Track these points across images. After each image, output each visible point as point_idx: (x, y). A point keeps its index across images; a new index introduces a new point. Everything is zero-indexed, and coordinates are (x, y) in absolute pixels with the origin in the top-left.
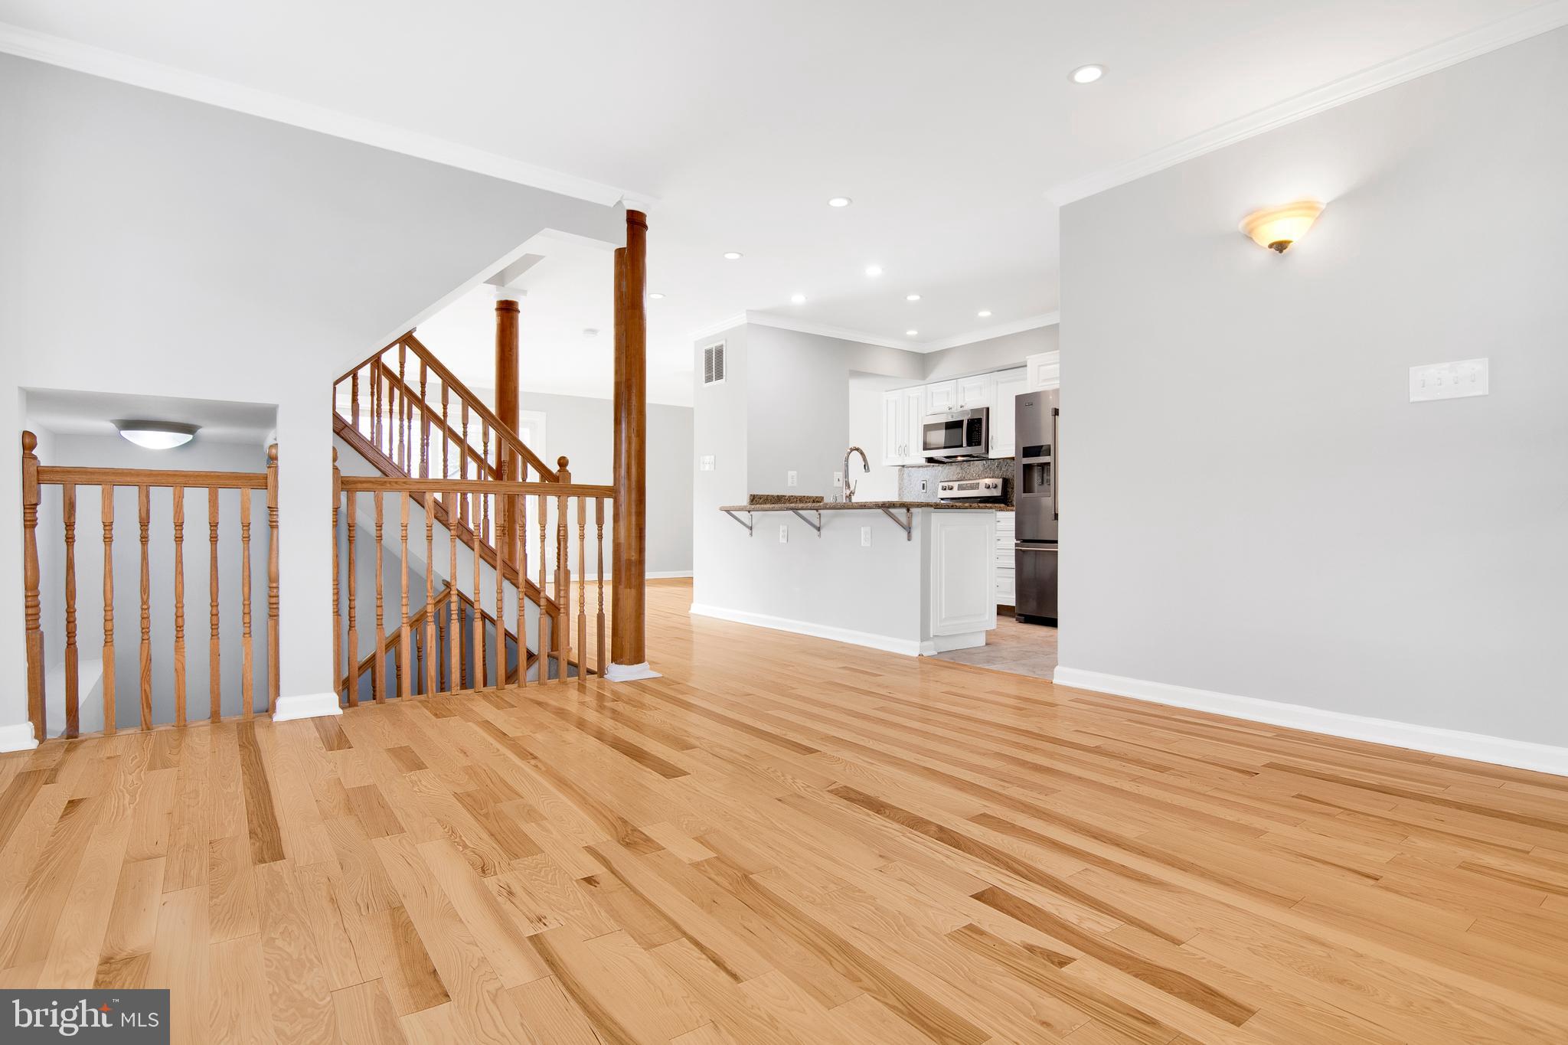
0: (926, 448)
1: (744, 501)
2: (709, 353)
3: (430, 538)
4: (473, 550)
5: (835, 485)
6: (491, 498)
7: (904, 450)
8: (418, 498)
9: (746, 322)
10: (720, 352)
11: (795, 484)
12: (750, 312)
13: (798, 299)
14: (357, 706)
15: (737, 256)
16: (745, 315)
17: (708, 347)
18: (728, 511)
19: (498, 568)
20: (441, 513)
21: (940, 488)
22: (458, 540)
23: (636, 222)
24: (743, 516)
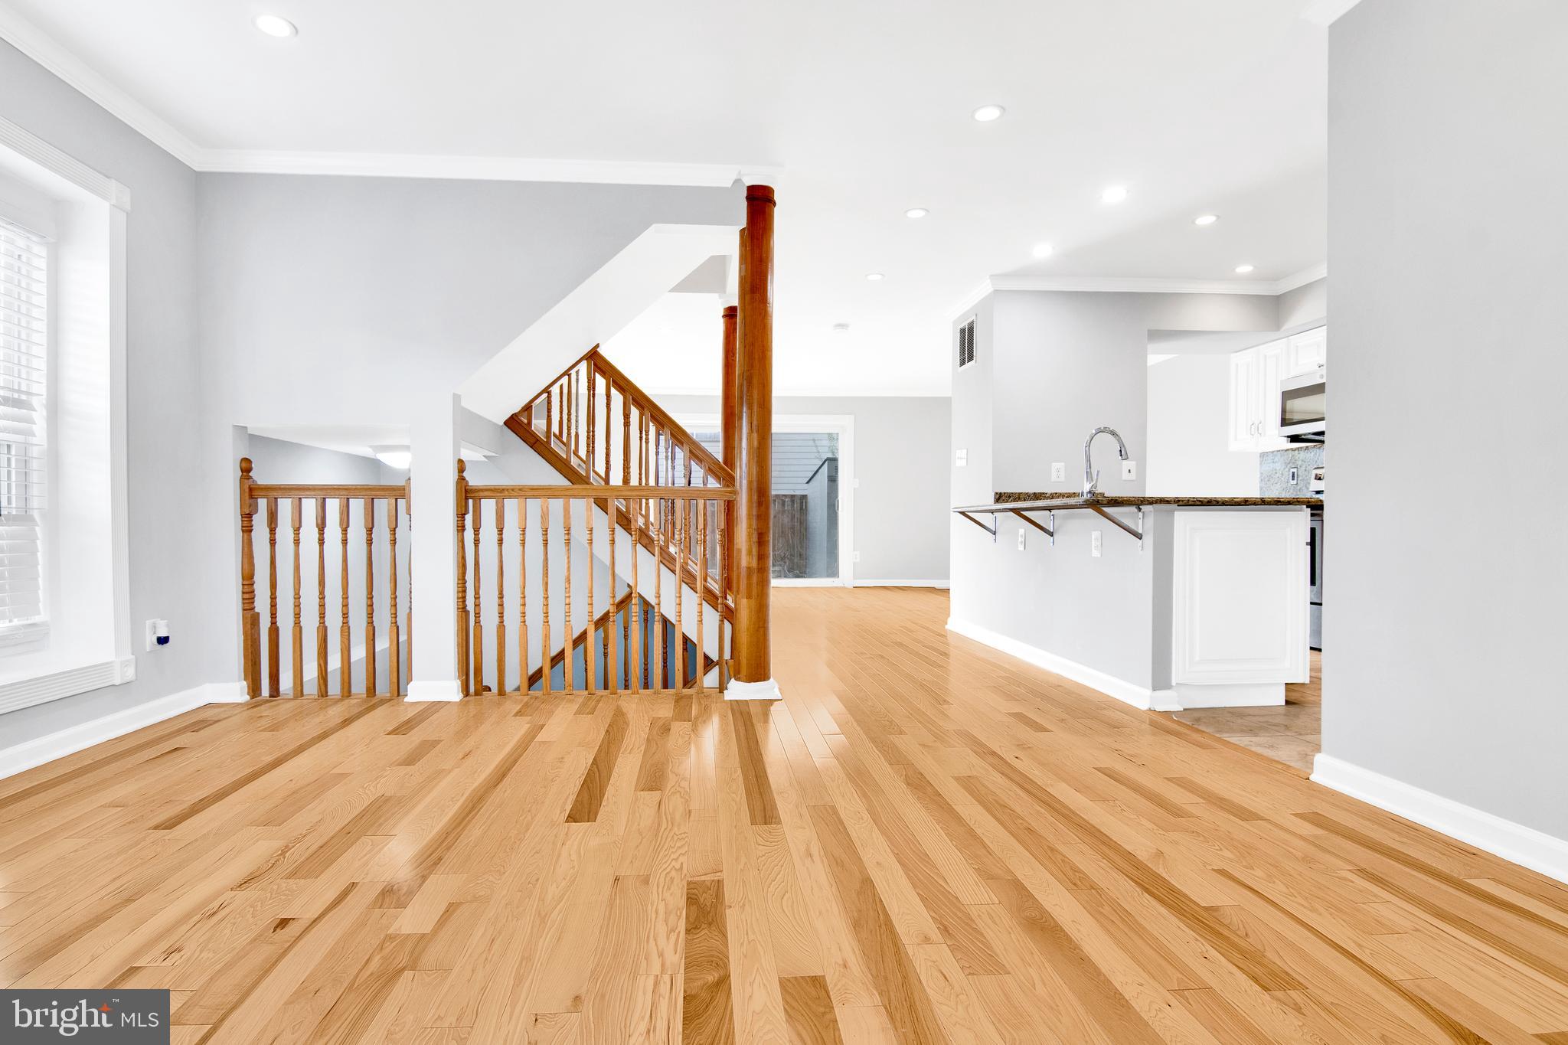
0: (1285, 422)
1: (989, 501)
2: (963, 331)
3: (613, 542)
4: (654, 555)
5: (1124, 478)
6: (651, 501)
7: (1257, 428)
8: (602, 504)
9: (992, 289)
10: (971, 329)
11: (1062, 479)
12: (994, 277)
13: (1043, 251)
14: (481, 695)
15: (922, 213)
16: (989, 281)
17: (962, 326)
18: (963, 513)
19: (677, 572)
20: (624, 520)
21: (1314, 476)
22: (639, 545)
23: (760, 200)
24: (986, 519)
